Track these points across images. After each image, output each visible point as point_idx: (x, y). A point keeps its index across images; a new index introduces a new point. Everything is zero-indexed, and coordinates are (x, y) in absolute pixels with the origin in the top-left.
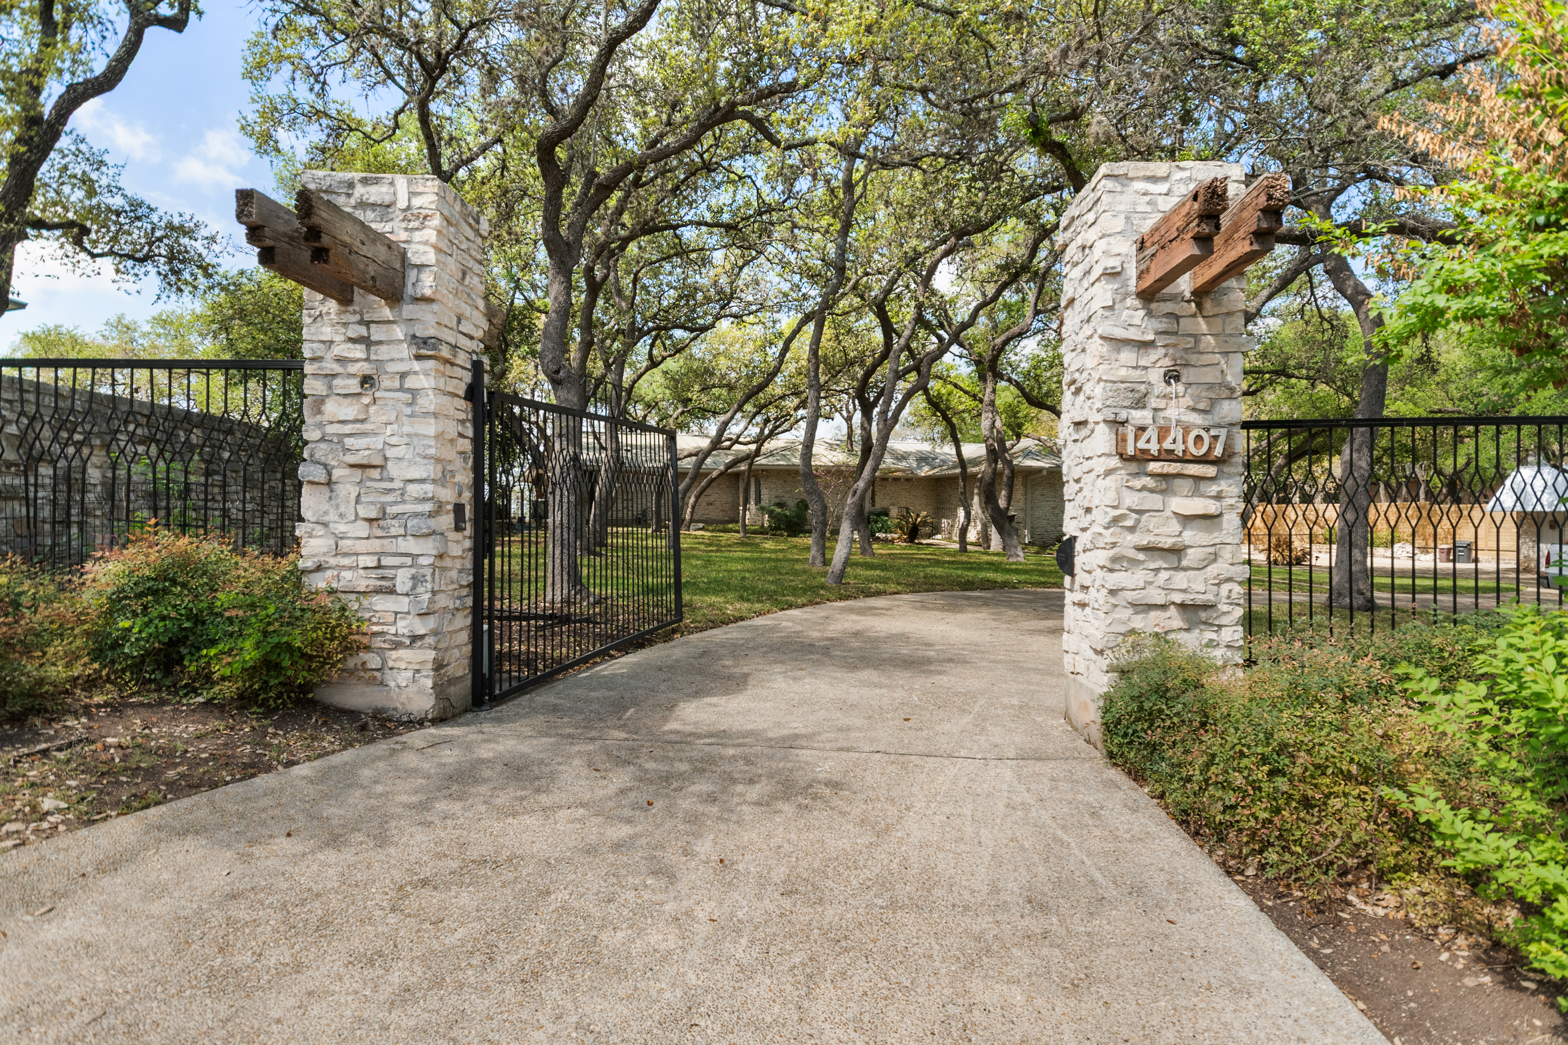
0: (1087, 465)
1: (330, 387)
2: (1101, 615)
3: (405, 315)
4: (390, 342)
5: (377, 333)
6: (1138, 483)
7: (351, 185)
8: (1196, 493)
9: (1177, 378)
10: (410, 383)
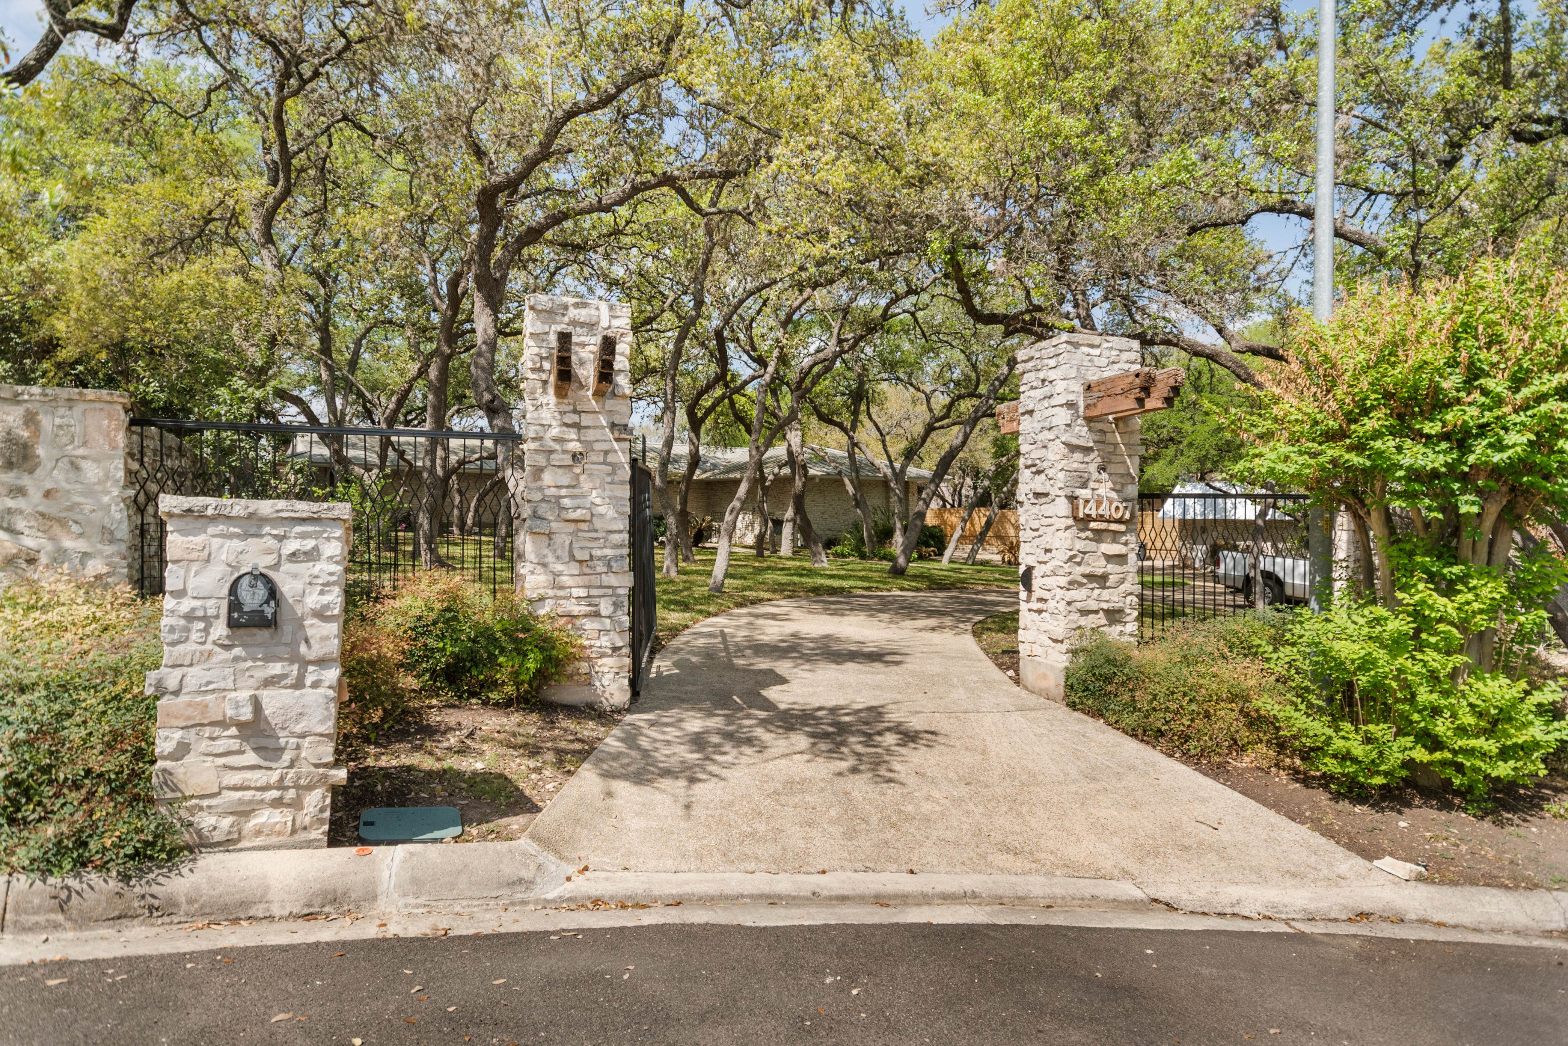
0: (1049, 521)
1: (548, 460)
2: (1061, 617)
3: (607, 407)
4: (595, 427)
5: (586, 420)
6: (1083, 535)
7: (566, 307)
8: (1114, 541)
9: (1104, 470)
10: (611, 458)
